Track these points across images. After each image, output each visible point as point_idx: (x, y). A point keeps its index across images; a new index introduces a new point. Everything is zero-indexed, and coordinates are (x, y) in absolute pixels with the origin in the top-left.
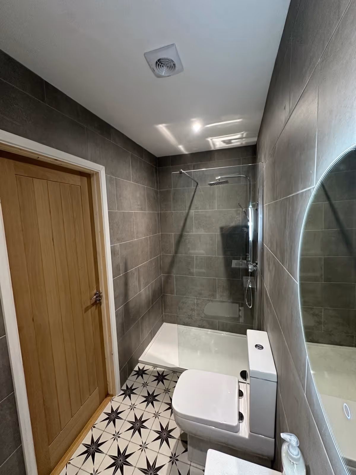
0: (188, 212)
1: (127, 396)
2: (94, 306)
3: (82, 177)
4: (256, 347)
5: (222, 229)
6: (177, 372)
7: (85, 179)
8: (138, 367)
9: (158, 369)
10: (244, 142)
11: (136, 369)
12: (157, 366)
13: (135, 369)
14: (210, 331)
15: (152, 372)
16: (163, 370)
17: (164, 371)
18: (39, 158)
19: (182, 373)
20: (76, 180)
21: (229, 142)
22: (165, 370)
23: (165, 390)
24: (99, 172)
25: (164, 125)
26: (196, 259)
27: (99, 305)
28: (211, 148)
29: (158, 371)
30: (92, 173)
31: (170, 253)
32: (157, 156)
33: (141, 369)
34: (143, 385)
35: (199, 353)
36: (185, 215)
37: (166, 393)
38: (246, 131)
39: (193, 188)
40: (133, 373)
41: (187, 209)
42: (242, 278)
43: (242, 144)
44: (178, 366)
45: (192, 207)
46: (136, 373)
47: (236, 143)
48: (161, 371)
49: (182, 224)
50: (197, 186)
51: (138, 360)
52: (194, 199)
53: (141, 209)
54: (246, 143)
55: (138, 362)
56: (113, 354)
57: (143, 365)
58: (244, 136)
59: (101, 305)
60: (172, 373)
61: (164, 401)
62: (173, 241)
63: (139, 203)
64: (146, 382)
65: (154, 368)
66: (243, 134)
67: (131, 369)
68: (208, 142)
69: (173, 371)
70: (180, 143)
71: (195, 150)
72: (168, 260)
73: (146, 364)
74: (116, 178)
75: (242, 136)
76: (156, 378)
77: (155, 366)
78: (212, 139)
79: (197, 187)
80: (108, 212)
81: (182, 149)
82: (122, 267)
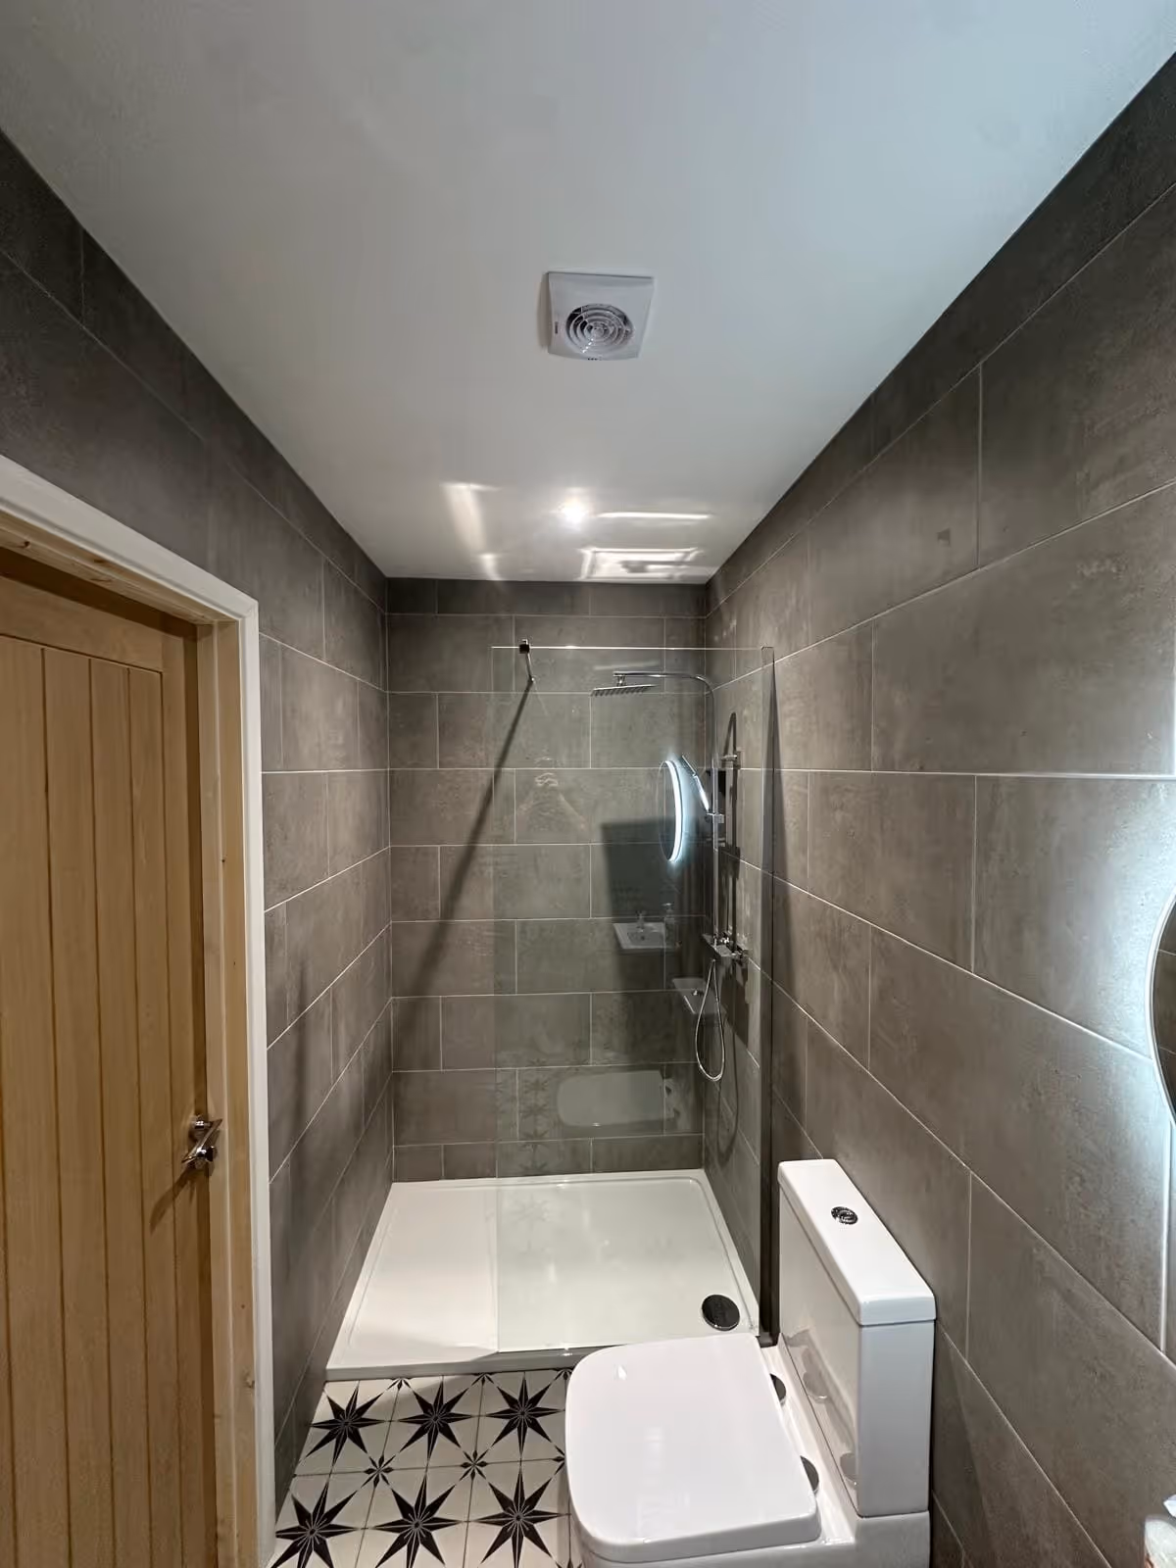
0: (497, 775)
1: (309, 1554)
2: (186, 1186)
3: (167, 635)
4: (835, 1216)
5: (610, 832)
6: (491, 1374)
7: (178, 643)
8: (331, 1401)
9: (417, 1384)
10: (678, 574)
11: (323, 1412)
12: (407, 1374)
13: (316, 1419)
14: (564, 1182)
15: (396, 1403)
16: (436, 1380)
17: (441, 1386)
18: (29, 547)
19: (573, 1369)
20: (146, 648)
21: (641, 567)
22: (445, 1377)
23: (465, 1465)
24: (240, 620)
25: (475, 487)
26: (523, 932)
27: (202, 1176)
28: (579, 573)
29: (415, 1394)
30: (208, 622)
31: (425, 915)
32: (388, 575)
33: (344, 1406)
34: (368, 1476)
35: (551, 1273)
36: (484, 781)
37: (473, 1475)
38: (700, 546)
39: (516, 695)
40: (315, 1435)
41: (493, 760)
42: (671, 986)
43: (670, 578)
44: (494, 1349)
45: (510, 759)
46: (326, 1432)
47: (656, 574)
48: (429, 1390)
49: (472, 813)
50: (528, 690)
51: (325, 1371)
52: (518, 729)
53: (347, 762)
54: (682, 577)
55: (324, 1378)
56: (252, 1386)
57: (350, 1387)
58: (690, 558)
59: (208, 1175)
60: (477, 1383)
61: (474, 1516)
62: (439, 874)
63: (341, 741)
64: (382, 1460)
65: (400, 1386)
66: (688, 553)
67: (306, 1424)
68: (581, 558)
69: (476, 1374)
70: (490, 549)
71: (528, 573)
72: (417, 944)
73: (359, 1380)
74: (284, 649)
75: (685, 557)
76: (416, 1427)
77: (400, 1375)
78: (595, 552)
79: (530, 693)
80: (263, 775)
81: (489, 566)
82: (291, 997)
